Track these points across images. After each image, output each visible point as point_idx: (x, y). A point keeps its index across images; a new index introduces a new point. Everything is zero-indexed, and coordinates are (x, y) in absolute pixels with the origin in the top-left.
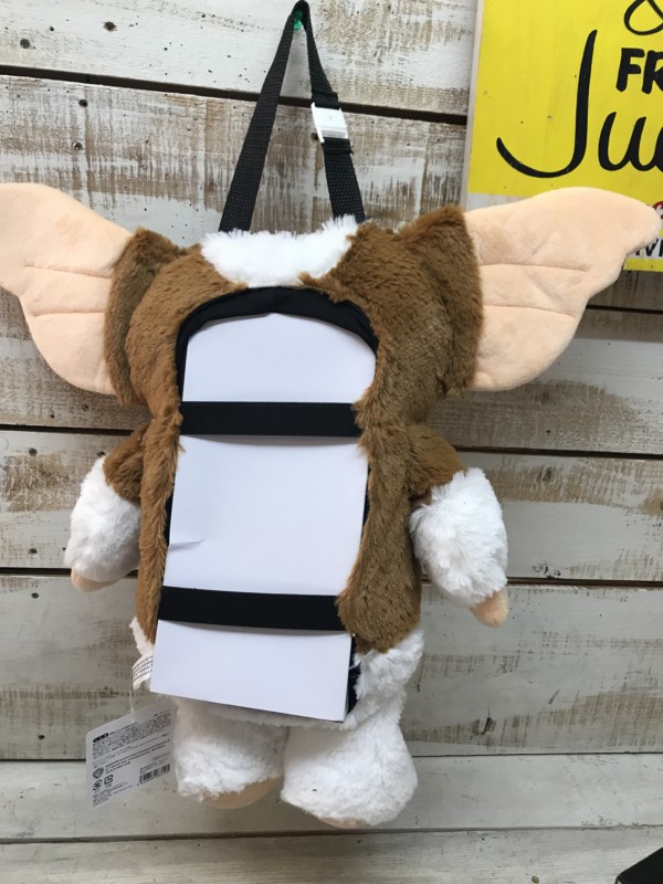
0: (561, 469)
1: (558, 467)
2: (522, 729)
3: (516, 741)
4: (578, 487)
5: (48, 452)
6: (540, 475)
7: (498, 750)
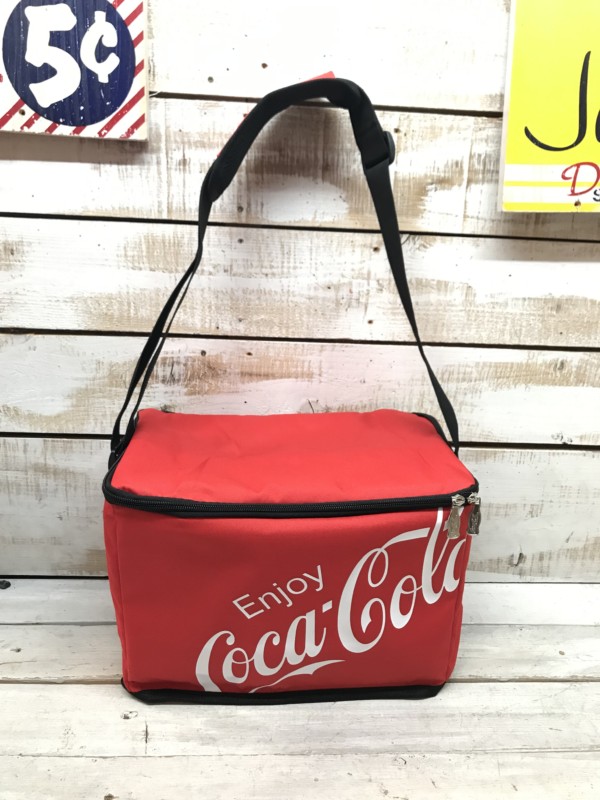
0: (571, 361)
1: (568, 360)
2: (545, 562)
3: (541, 572)
4: (584, 374)
5: (214, 353)
6: (556, 365)
7: (528, 579)
